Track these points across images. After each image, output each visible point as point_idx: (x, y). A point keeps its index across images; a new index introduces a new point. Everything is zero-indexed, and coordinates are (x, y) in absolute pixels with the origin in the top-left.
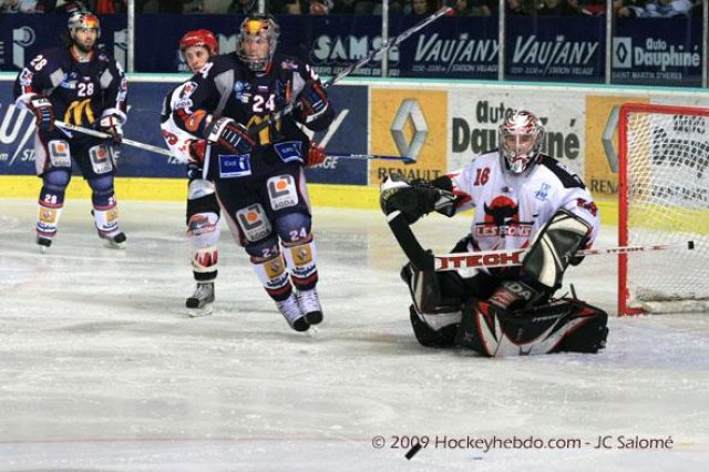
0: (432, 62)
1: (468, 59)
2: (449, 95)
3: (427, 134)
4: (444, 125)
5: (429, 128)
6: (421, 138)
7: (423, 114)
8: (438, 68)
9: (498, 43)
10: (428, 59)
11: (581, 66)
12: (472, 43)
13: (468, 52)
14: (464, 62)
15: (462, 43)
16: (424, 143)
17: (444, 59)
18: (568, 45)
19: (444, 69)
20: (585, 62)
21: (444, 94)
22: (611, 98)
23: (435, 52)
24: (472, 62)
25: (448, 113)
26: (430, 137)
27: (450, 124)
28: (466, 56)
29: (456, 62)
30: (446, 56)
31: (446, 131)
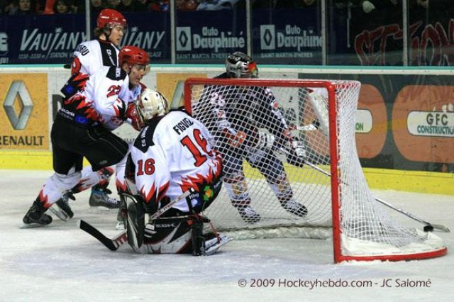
0: (34, 51)
1: (63, 48)
2: (49, 77)
3: (32, 107)
4: (45, 100)
5: (34, 103)
6: (28, 111)
7: (29, 92)
8: (39, 56)
9: (85, 34)
10: (31, 49)
11: (152, 50)
12: (65, 35)
13: (62, 42)
14: (59, 50)
15: (57, 36)
16: (30, 115)
17: (44, 49)
18: (141, 34)
19: (43, 56)
20: (155, 47)
21: (44, 76)
22: (177, 75)
23: (36, 43)
24: (65, 50)
25: (49, 90)
26: (35, 111)
27: (50, 100)
28: (61, 46)
29: (53, 50)
30: (45, 46)
31: (47, 106)
